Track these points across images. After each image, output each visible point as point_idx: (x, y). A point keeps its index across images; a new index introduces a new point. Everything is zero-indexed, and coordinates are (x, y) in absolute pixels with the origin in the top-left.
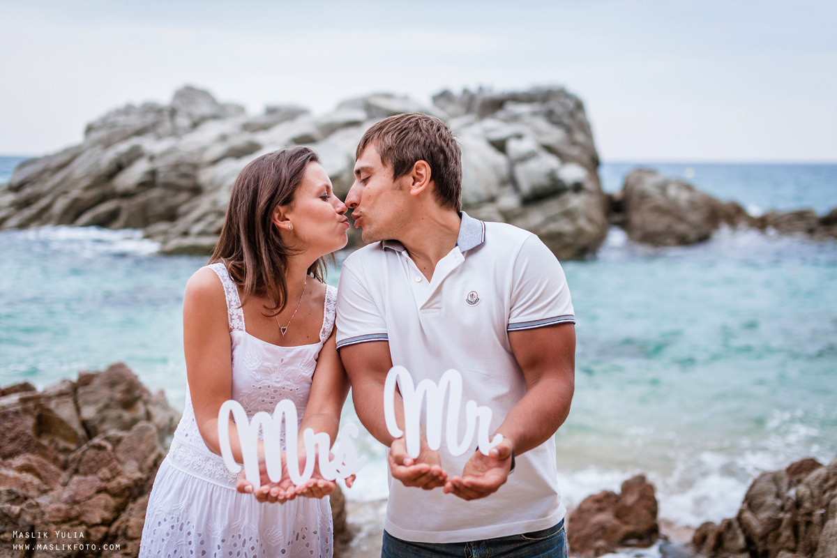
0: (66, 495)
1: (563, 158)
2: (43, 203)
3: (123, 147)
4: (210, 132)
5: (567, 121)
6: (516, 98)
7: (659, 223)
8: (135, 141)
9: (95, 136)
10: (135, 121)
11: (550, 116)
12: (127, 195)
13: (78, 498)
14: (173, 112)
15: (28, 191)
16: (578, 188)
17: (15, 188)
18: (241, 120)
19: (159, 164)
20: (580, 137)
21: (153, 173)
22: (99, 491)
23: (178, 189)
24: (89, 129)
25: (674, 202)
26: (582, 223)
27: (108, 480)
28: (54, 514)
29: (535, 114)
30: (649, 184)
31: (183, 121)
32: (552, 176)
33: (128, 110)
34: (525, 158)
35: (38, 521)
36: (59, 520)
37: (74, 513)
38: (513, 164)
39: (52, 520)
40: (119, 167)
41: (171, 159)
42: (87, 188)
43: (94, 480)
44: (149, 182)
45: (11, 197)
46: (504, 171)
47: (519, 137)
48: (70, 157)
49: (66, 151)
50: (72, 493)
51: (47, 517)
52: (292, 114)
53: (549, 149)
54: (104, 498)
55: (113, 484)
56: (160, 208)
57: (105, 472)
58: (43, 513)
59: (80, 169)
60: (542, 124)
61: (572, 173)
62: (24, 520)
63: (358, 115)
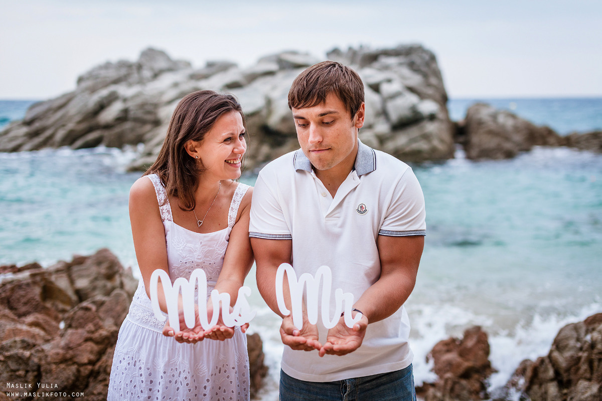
0: (63, 343)
1: (422, 96)
2: (48, 133)
3: (104, 93)
4: (166, 80)
5: (424, 69)
6: (387, 53)
7: (491, 143)
8: (113, 88)
9: (84, 85)
10: (112, 74)
11: (412, 66)
12: (107, 127)
13: (71, 345)
14: (139, 67)
15: (37, 125)
16: (432, 117)
17: (28, 123)
18: (188, 72)
19: (131, 105)
20: (433, 80)
21: (126, 111)
22: (87, 340)
23: (143, 122)
24: (80, 80)
25: (503, 127)
26: (436, 143)
27: (93, 332)
28: (55, 356)
29: (401, 64)
30: (484, 114)
31: (147, 73)
32: (414, 109)
33: (107, 66)
34: (394, 96)
35: (43, 362)
36: (57, 361)
37: (68, 356)
38: (385, 100)
39: (52, 361)
40: (102, 107)
41: (139, 101)
42: (80, 122)
43: (82, 332)
44: (123, 117)
45: (25, 130)
46: (378, 106)
47: (389, 81)
48: (66, 100)
49: (64, 96)
50: (67, 342)
51: (49, 359)
52: (225, 67)
53: (411, 90)
54: (90, 345)
55: (96, 335)
56: (131, 136)
57: (90, 326)
58: (46, 356)
59: (74, 109)
60: (406, 71)
61: (428, 107)
62: (33, 361)
63: (273, 67)
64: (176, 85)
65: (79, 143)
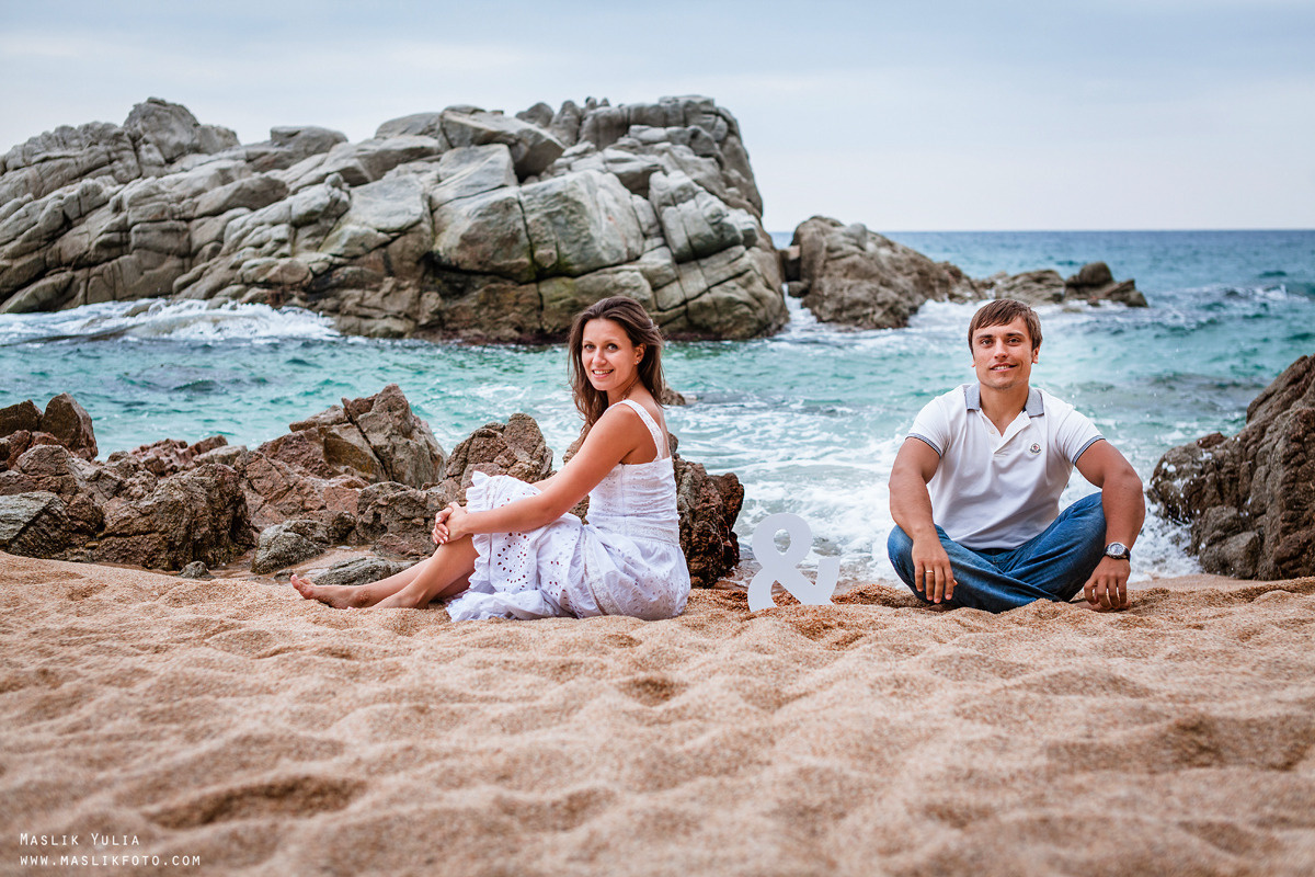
3: (74, 190)
6: (643, 117)
11: (694, 143)
12: (80, 263)
14: (135, 138)
16: (748, 242)
18: (240, 151)
19: (130, 217)
21: (124, 229)
23: (161, 253)
25: (875, 258)
31: (154, 152)
33: (63, 136)
34: (674, 200)
40: (68, 221)
41: (151, 207)
42: (14, 256)
44: (116, 244)
46: (646, 217)
47: (662, 170)
52: (323, 142)
53: (705, 189)
60: (685, 153)
63: (430, 142)
64: (224, 177)
65: (20, 297)
